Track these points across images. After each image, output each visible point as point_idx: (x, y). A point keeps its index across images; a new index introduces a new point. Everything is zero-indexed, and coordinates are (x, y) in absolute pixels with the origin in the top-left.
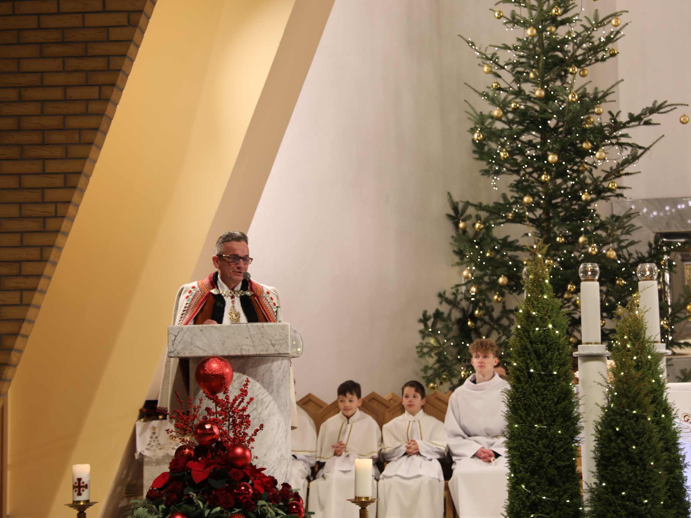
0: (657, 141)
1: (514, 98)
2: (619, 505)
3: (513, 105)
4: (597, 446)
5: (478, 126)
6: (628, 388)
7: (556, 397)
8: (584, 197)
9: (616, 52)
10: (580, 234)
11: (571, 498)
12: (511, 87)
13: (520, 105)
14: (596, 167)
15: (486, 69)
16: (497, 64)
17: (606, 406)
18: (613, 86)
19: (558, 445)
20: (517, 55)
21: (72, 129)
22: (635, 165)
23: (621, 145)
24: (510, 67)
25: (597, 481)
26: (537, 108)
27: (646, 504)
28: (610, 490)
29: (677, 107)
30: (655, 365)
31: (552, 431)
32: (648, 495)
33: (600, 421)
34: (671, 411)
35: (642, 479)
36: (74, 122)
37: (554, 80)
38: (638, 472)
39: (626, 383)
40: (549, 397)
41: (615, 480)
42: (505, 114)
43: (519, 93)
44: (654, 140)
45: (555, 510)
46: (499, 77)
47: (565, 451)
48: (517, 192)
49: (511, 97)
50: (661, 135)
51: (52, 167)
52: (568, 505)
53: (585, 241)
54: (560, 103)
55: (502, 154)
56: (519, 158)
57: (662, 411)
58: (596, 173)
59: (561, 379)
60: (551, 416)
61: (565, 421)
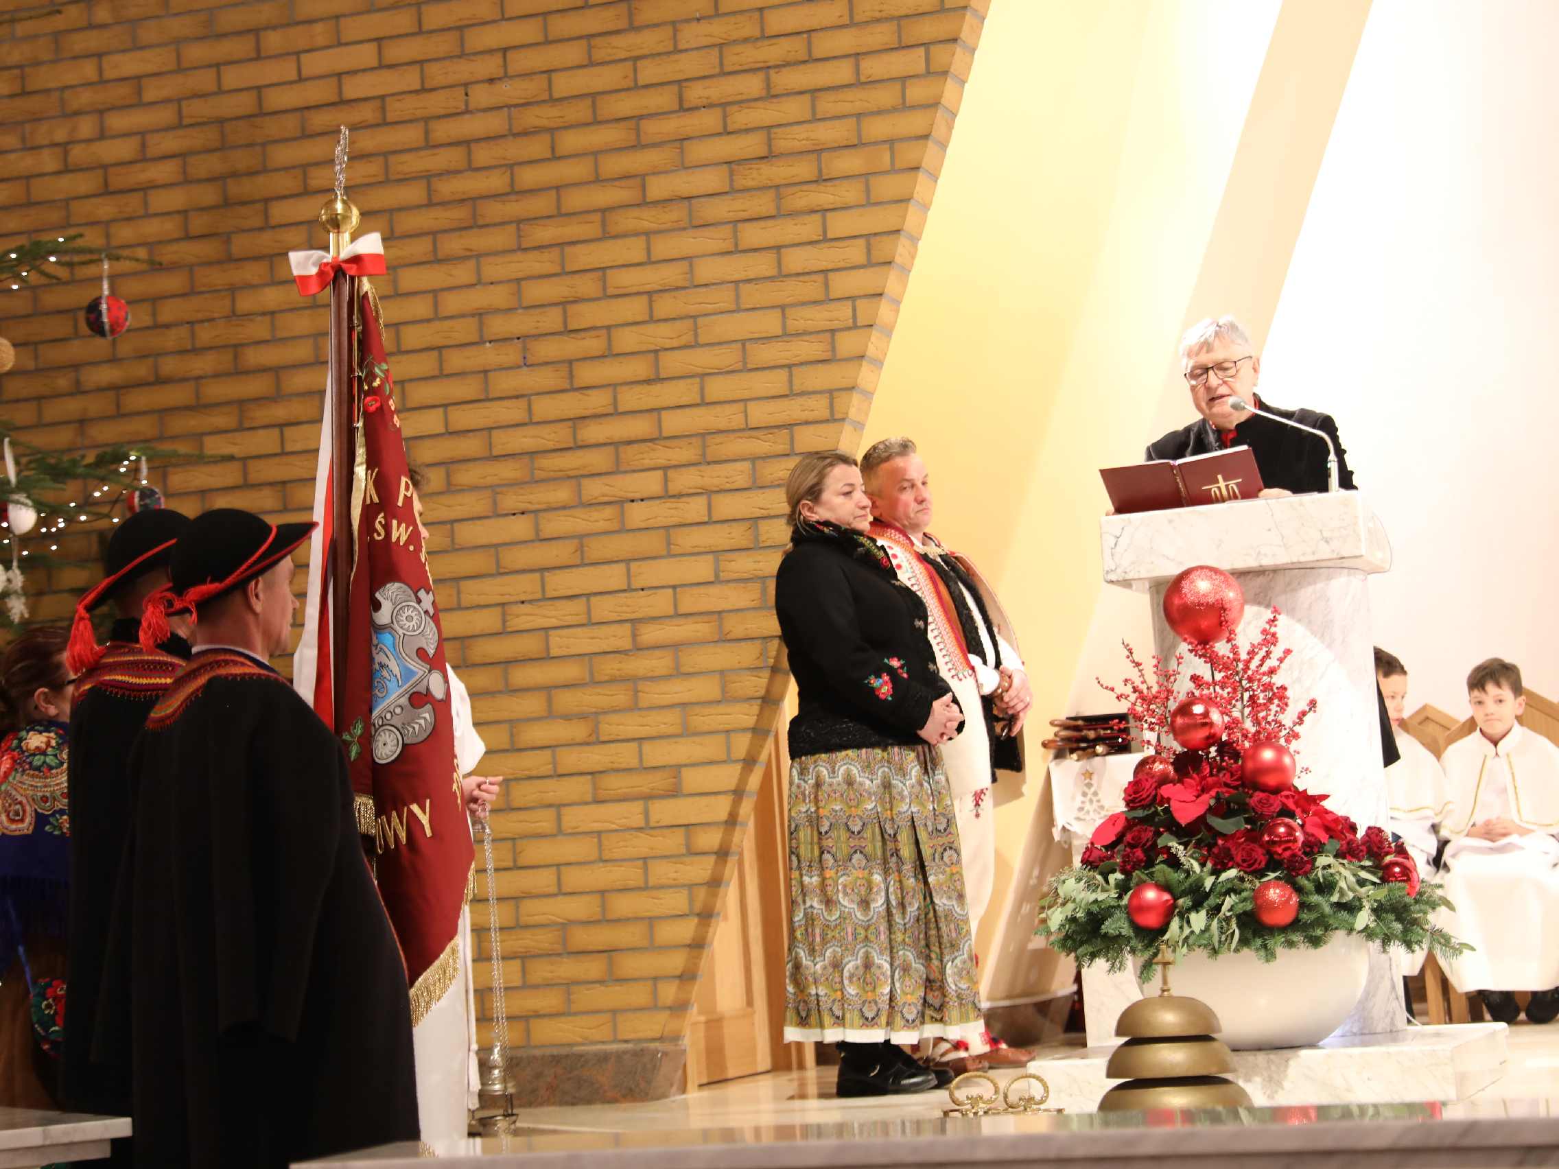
21: (875, 143)
36: (878, 128)
51: (840, 224)
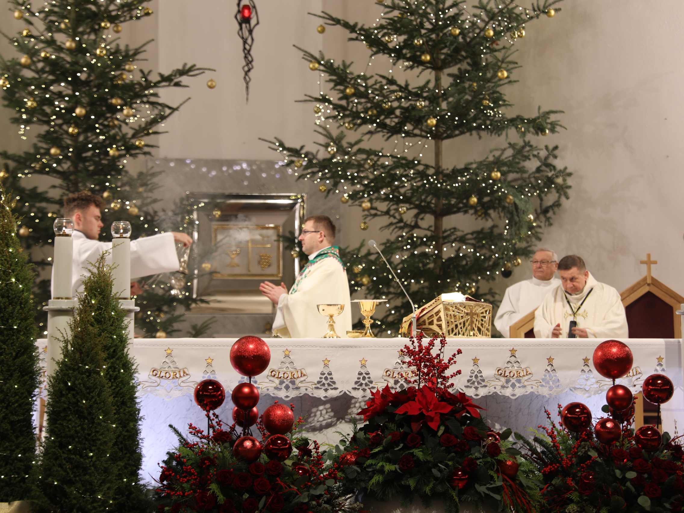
0: (184, 102)
1: (44, 48)
2: (65, 459)
3: (43, 55)
4: (50, 400)
5: (4, 72)
6: (83, 343)
7: (15, 351)
8: (111, 152)
9: (150, 12)
10: (105, 189)
11: (24, 452)
12: (42, 35)
13: (51, 55)
14: (127, 124)
15: (16, 14)
16: (29, 10)
17: (61, 360)
18: (145, 45)
19: (13, 400)
20: (49, 4)
22: (163, 125)
23: (152, 104)
24: (42, 15)
25: (48, 435)
26: (68, 59)
27: (92, 457)
28: (57, 444)
29: (206, 71)
30: (118, 321)
31: (8, 385)
32: (93, 448)
33: (54, 375)
34: (131, 366)
35: (90, 432)
37: (89, 34)
38: (85, 426)
39: (82, 339)
40: (8, 352)
41: (63, 435)
42: (34, 63)
43: (51, 43)
44: (181, 102)
45: (6, 464)
46: (30, 23)
47: (20, 406)
48: (47, 143)
49: (41, 45)
50: (187, 97)
52: (20, 460)
53: (108, 197)
54: (93, 57)
55: (29, 104)
56: (47, 109)
57: (121, 366)
58: (125, 129)
59: (22, 333)
60: (8, 370)
61: (23, 376)
